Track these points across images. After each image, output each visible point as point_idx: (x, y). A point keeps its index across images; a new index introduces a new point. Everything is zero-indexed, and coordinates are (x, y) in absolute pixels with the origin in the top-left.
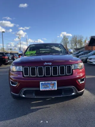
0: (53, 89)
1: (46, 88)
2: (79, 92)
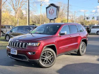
0: (15, 54)
1: (13, 53)
2: (29, 60)
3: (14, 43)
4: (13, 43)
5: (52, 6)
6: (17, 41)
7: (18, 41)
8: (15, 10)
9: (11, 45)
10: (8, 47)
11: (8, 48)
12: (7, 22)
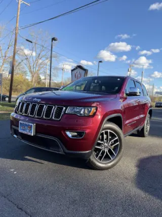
0: (29, 134)
1: (24, 130)
2: (67, 151)
3: (28, 106)
4: (25, 105)
5: (79, 69)
6: (36, 102)
7: (39, 100)
8: (31, 73)
9: (21, 111)
10: (14, 116)
11: (13, 118)
12: (21, 86)
